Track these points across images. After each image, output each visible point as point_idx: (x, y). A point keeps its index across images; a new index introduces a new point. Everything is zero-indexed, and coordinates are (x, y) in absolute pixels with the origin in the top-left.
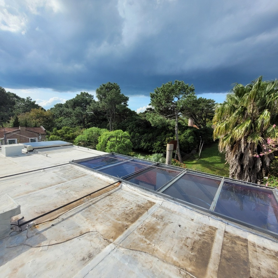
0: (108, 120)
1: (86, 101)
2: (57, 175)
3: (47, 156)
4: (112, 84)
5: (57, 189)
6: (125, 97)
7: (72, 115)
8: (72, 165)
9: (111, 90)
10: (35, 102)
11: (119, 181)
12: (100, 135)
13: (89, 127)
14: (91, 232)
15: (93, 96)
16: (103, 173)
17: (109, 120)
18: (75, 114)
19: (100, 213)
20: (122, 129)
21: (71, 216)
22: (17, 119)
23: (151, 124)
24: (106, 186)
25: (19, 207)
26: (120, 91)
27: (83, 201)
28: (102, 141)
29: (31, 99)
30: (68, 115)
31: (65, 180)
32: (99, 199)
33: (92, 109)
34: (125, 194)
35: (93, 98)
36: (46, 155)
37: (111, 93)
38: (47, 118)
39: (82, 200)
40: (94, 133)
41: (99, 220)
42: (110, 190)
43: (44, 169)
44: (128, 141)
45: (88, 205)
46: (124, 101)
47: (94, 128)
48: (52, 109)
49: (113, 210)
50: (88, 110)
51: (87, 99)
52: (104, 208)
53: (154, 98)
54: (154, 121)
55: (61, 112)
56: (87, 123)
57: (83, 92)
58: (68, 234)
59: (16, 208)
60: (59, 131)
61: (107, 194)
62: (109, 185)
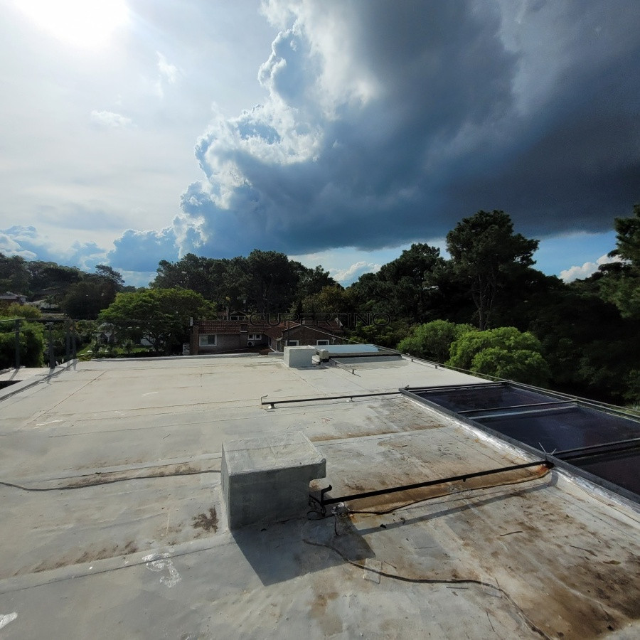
0: (476, 303)
1: (423, 260)
2: (377, 415)
3: (353, 373)
4: (487, 215)
5: (380, 444)
6: (525, 241)
7: (392, 294)
8: (406, 398)
9: (486, 228)
10: (328, 273)
11: (546, 462)
12: (453, 339)
13: (427, 320)
14: (484, 584)
15: (439, 249)
16: (489, 429)
17: (479, 302)
18: (398, 291)
19: (499, 539)
20: (515, 326)
21: (422, 519)
22: (301, 305)
23: (620, 311)
24: (502, 467)
25: (324, 462)
26: (510, 227)
27: (445, 490)
28: (459, 352)
29: (323, 270)
30: (383, 295)
31: (395, 427)
32: (490, 497)
33: (435, 279)
34: (572, 507)
35: (438, 255)
36: (351, 371)
37: (486, 237)
38: (347, 303)
39: (442, 485)
40: (440, 333)
41: (502, 559)
42: (519, 480)
43: (351, 397)
44: (535, 358)
45: (459, 504)
46: (522, 253)
47: (438, 321)
48: (354, 285)
49: (541, 544)
50: (427, 282)
51: (426, 257)
52: (511, 529)
53: (631, 234)
54: (632, 300)
55: (371, 289)
56: (424, 311)
57: (417, 244)
58: (420, 564)
59: (319, 462)
60: (365, 328)
61: (509, 488)
62: (512, 465)
